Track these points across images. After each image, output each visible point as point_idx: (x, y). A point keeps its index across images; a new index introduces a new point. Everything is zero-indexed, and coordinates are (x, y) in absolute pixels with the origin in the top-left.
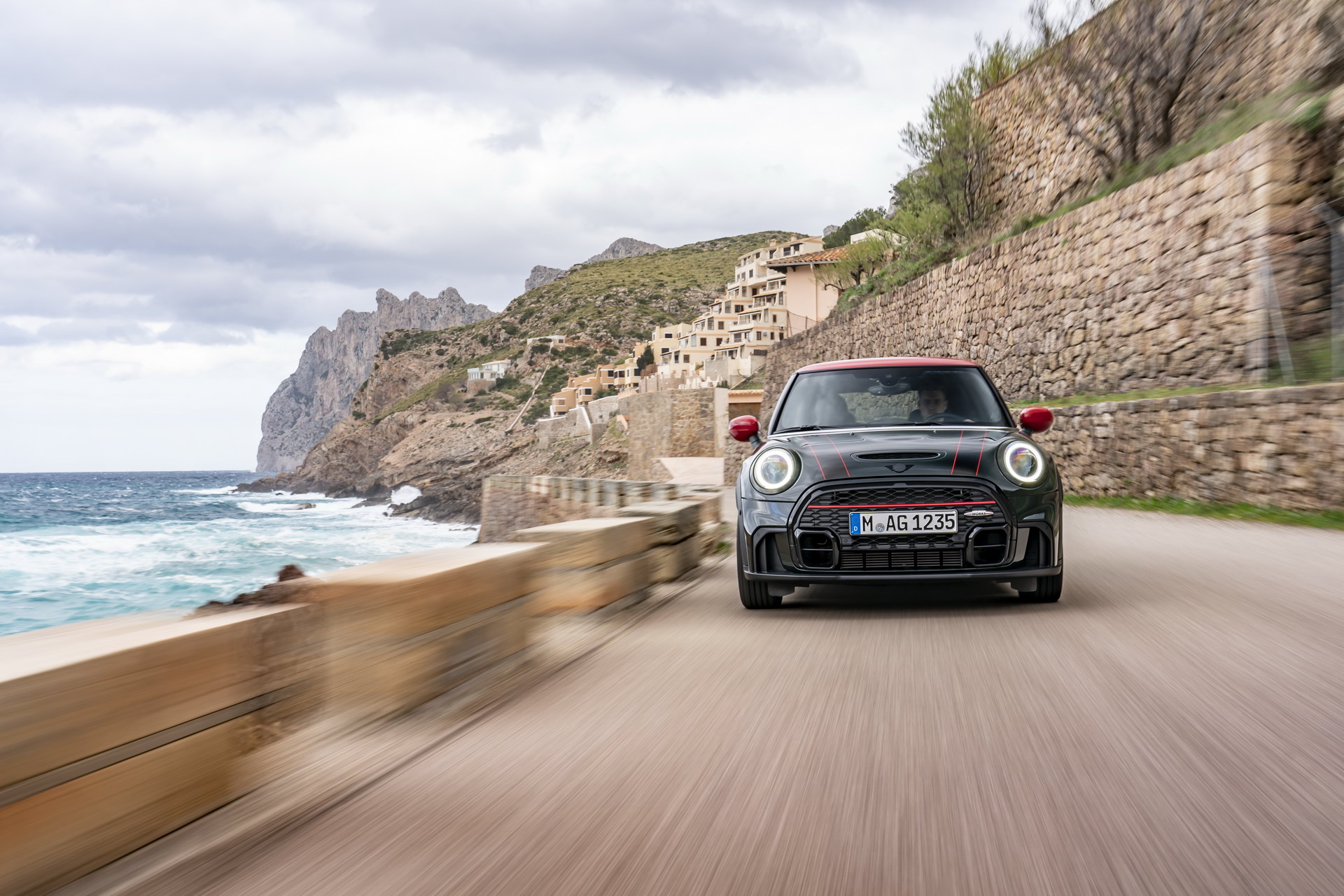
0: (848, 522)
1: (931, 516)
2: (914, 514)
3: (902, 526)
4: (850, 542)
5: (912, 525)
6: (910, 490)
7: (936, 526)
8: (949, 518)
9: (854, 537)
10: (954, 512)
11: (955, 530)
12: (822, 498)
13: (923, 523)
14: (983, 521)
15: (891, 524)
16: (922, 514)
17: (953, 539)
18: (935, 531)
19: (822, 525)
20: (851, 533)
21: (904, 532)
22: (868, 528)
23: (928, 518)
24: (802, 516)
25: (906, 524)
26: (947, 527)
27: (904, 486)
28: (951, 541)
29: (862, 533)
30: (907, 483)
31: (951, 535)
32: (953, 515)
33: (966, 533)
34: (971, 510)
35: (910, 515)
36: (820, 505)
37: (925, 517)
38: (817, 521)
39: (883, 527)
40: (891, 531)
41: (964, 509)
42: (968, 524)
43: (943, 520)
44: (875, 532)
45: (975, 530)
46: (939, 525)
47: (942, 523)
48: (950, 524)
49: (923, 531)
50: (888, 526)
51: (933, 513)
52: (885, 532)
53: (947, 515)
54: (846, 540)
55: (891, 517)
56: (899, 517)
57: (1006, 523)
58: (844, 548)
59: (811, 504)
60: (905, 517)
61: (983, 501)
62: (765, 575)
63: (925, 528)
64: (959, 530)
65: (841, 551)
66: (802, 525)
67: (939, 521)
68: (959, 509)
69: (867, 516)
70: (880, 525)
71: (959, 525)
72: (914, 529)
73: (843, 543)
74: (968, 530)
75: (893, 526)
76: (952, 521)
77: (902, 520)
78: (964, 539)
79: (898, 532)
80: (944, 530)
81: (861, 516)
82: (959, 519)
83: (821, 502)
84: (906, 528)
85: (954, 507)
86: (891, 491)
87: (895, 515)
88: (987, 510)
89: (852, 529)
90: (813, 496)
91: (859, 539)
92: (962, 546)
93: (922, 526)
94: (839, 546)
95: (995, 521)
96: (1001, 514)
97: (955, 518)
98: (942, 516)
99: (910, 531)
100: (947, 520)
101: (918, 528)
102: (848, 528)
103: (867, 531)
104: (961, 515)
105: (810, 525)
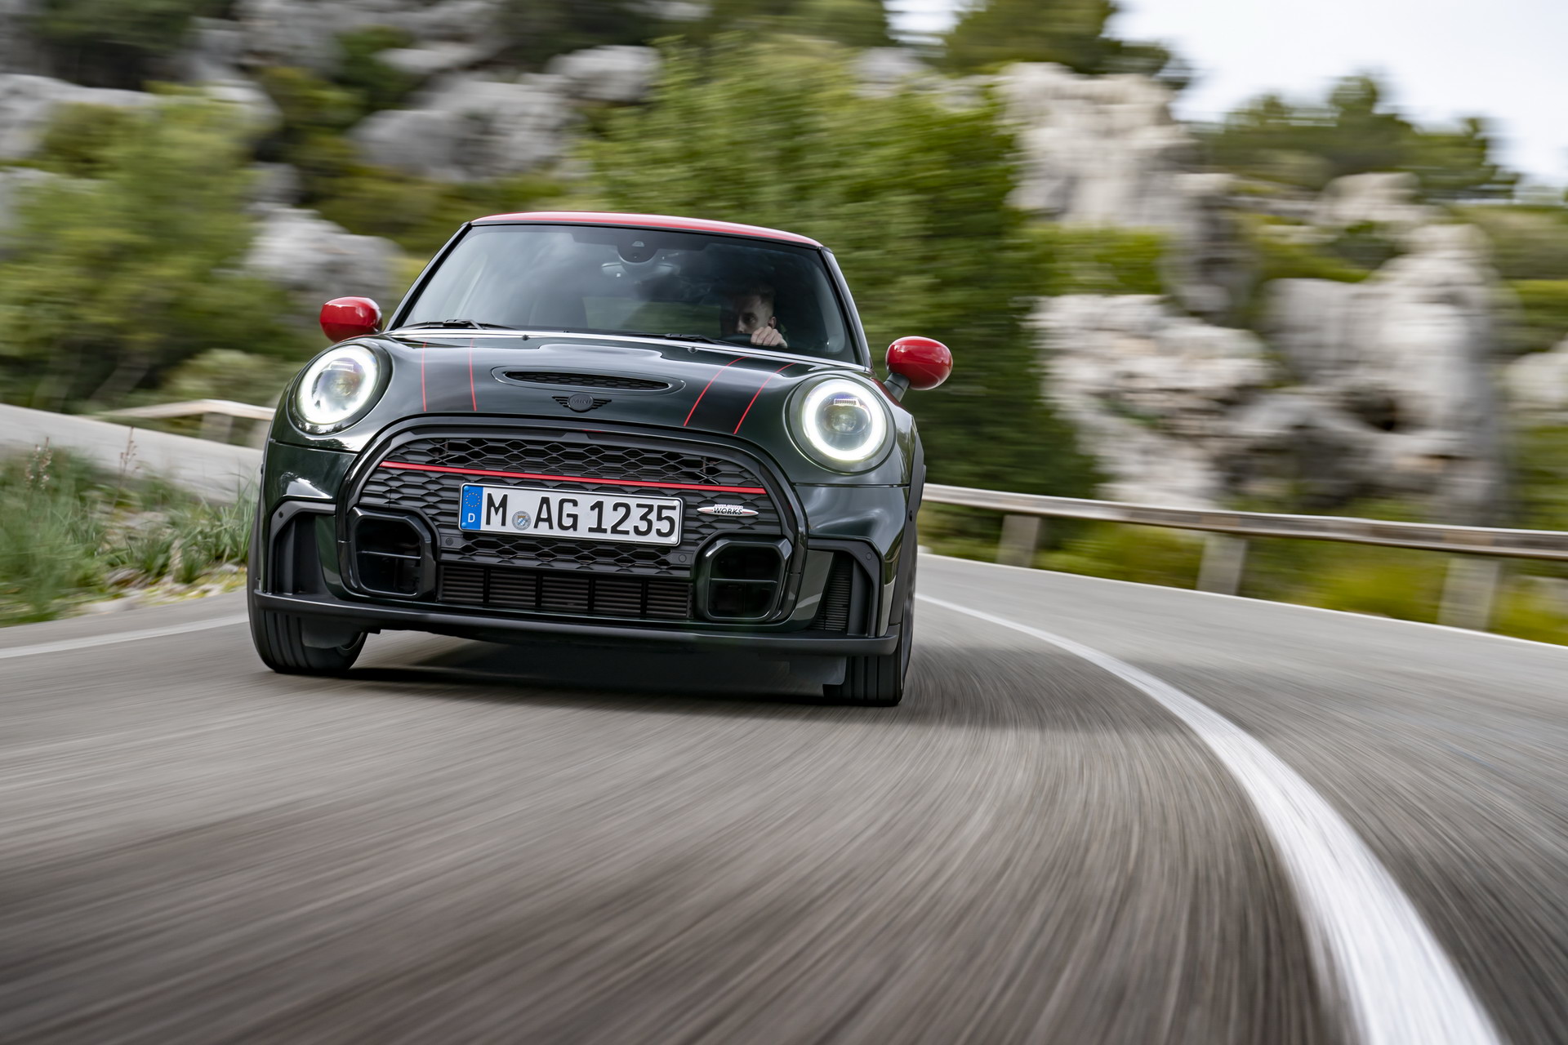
0: (457, 503)
1: (627, 507)
2: (594, 499)
3: (567, 522)
4: (459, 544)
5: (587, 520)
6: (594, 450)
7: (636, 528)
8: (665, 513)
9: (467, 535)
10: (676, 503)
11: (674, 539)
12: (413, 448)
13: (610, 518)
14: (734, 528)
15: (544, 515)
16: (609, 501)
17: (672, 558)
18: (633, 538)
19: (406, 504)
20: (462, 525)
21: (570, 534)
22: (496, 519)
23: (622, 511)
24: (368, 483)
25: (575, 517)
26: (659, 532)
27: (583, 439)
28: (666, 563)
29: (484, 527)
30: (589, 434)
31: (666, 549)
32: (673, 508)
33: (696, 549)
34: (712, 502)
35: (586, 500)
36: (407, 462)
37: (616, 507)
38: (395, 496)
39: (528, 521)
40: (543, 530)
41: (700, 499)
42: (704, 531)
43: (653, 516)
44: (509, 529)
45: (720, 544)
46: (643, 527)
47: (650, 523)
48: (665, 526)
49: (609, 536)
50: (539, 519)
51: (632, 502)
52: (531, 531)
53: (660, 508)
54: (452, 540)
55: (545, 501)
56: (562, 502)
57: (782, 537)
58: (445, 557)
59: (387, 458)
60: (575, 503)
61: (740, 485)
62: (289, 598)
63: (614, 530)
64: (683, 542)
65: (439, 563)
66: (366, 500)
67: (644, 518)
68: (688, 499)
69: (498, 494)
70: (522, 516)
71: (684, 531)
72: (591, 530)
73: (445, 546)
74: (702, 543)
75: (549, 520)
76: (671, 520)
77: (568, 508)
78: (690, 560)
79: (556, 532)
80: (652, 538)
81: (486, 492)
82: (685, 518)
83: (409, 457)
84: (574, 526)
85: (680, 494)
86: (555, 448)
87: (555, 497)
88: (746, 505)
89: (464, 519)
90: (395, 443)
91: (477, 540)
92: (686, 574)
93: (607, 524)
94: (435, 549)
95: (760, 529)
96: (772, 517)
97: (676, 515)
98: (651, 508)
99: (582, 533)
100: (660, 518)
101: (599, 529)
102: (455, 515)
103: (495, 526)
104: (691, 512)
105: (381, 502)
